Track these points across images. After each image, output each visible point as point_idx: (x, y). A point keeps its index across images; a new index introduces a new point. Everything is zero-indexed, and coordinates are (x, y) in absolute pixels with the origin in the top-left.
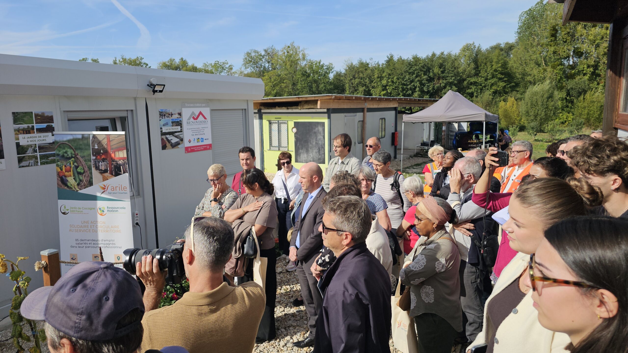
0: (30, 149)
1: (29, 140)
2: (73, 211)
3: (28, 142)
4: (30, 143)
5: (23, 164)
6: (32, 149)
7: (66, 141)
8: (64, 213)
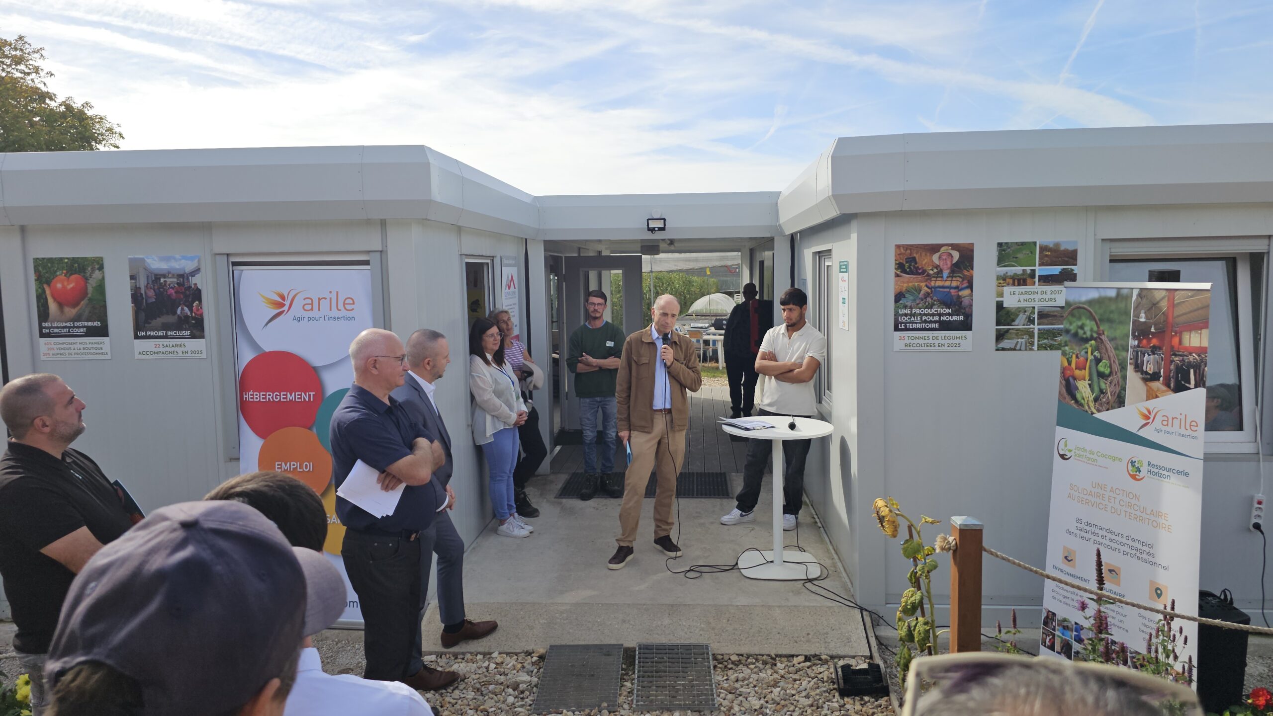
0: (1021, 315)
1: (1022, 297)
2: (1080, 456)
3: (1019, 301)
4: (1023, 304)
5: (1005, 344)
6: (1025, 316)
7: (1084, 303)
8: (1063, 457)
